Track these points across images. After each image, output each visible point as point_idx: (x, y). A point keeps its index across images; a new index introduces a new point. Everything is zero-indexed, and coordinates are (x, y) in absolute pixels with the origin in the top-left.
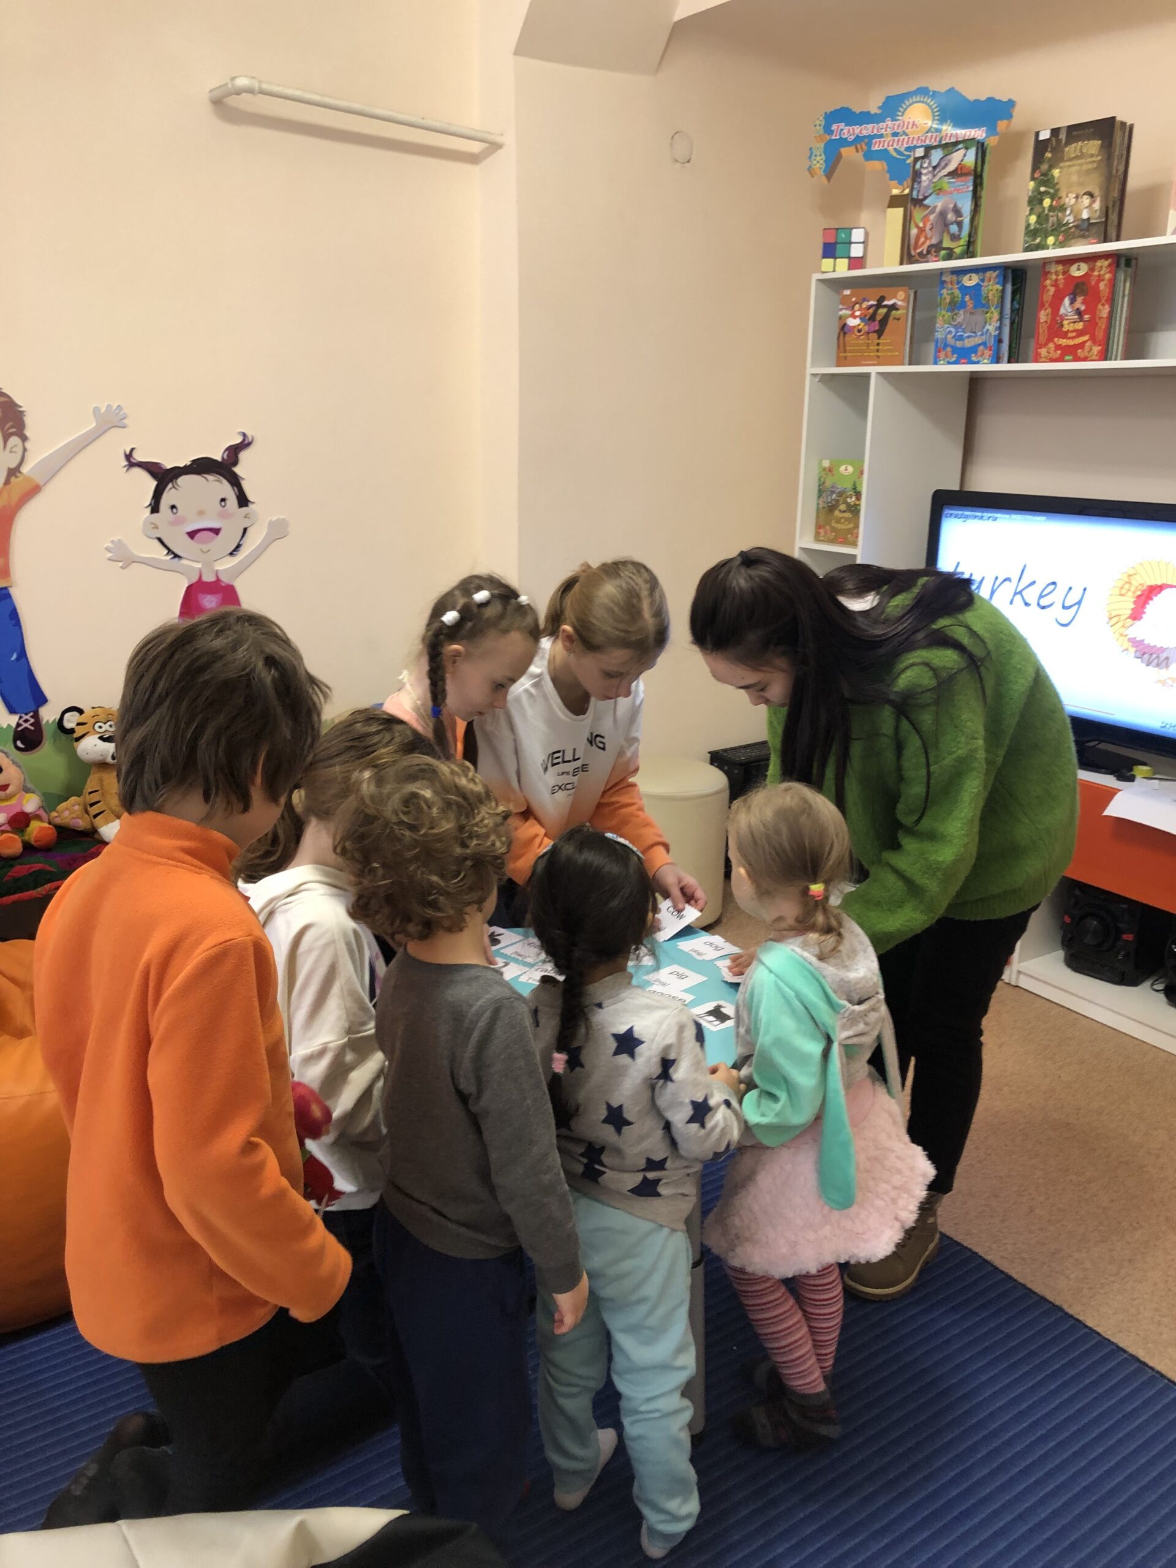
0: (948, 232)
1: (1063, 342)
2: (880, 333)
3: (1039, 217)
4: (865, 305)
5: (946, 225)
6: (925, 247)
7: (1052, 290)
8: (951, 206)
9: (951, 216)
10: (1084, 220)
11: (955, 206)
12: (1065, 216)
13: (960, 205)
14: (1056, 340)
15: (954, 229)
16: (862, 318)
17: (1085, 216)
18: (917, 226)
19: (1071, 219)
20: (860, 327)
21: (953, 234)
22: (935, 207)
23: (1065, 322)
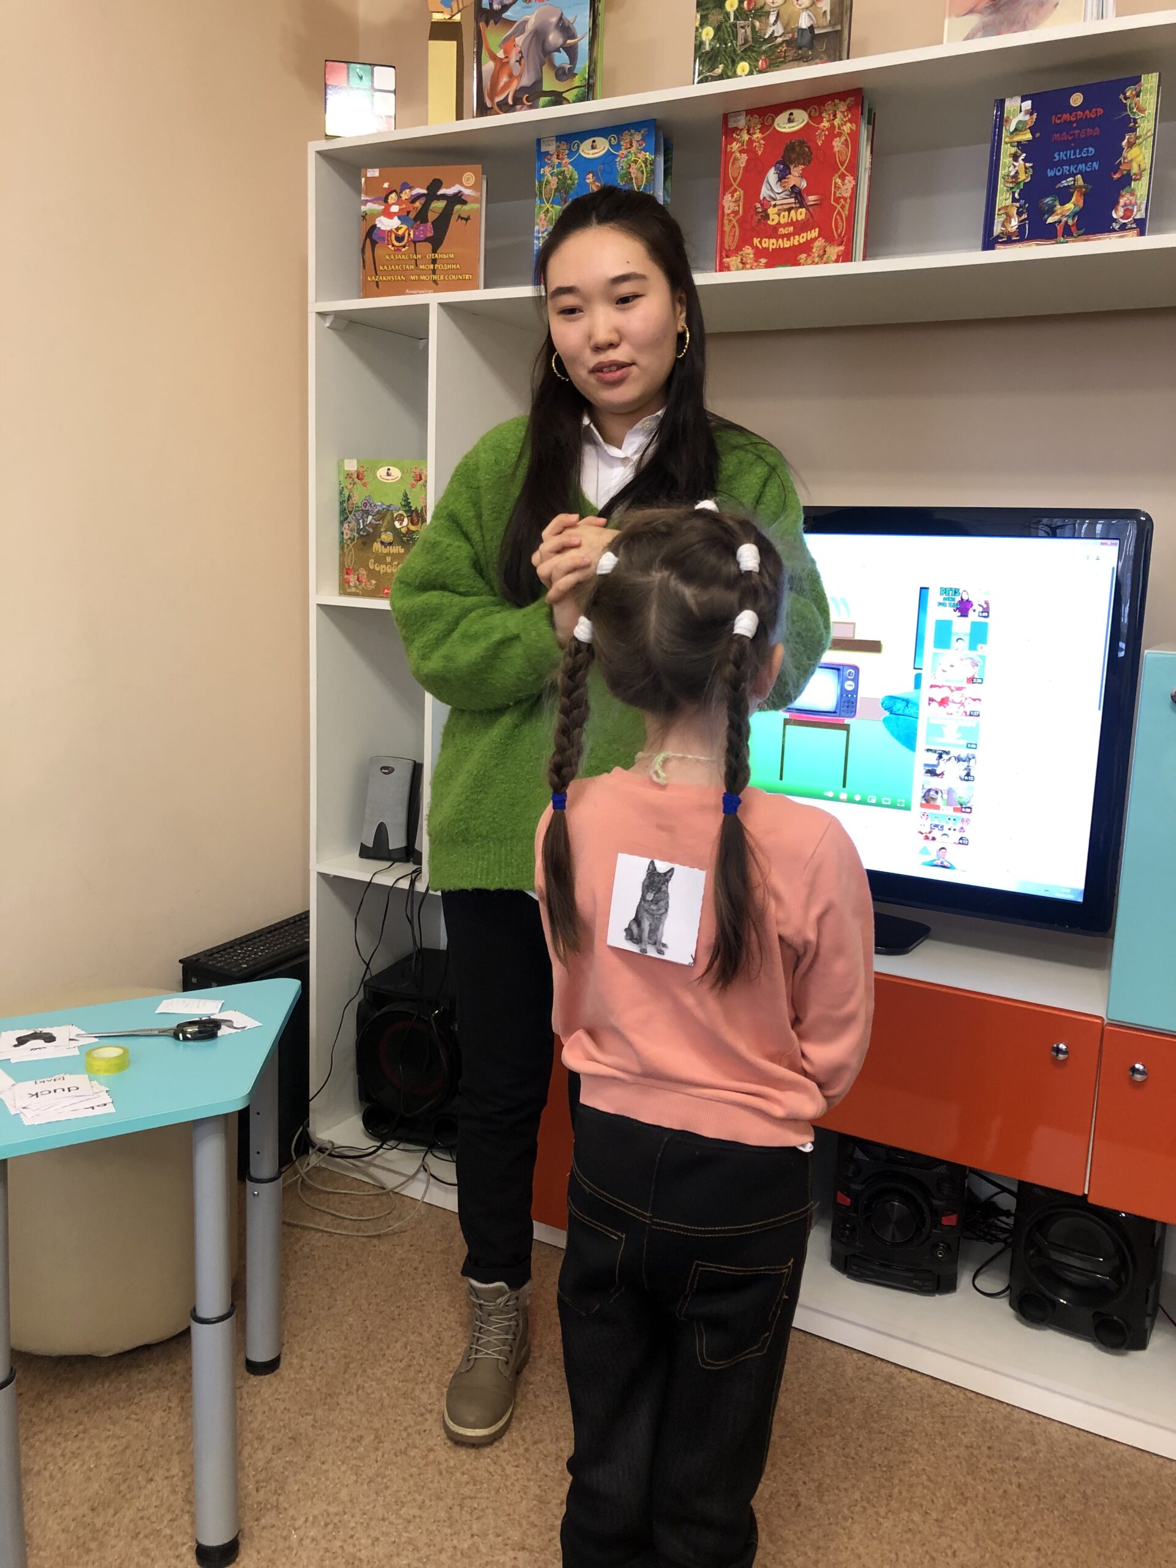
0: (552, 65)
1: (770, 244)
2: (436, 242)
3: (718, 29)
4: (406, 195)
5: (546, 54)
6: (511, 91)
7: (744, 158)
8: (554, 20)
9: (554, 38)
10: (801, 31)
11: (561, 19)
12: (767, 25)
13: (569, 17)
14: (756, 241)
15: (561, 59)
16: (403, 217)
17: (804, 22)
18: (494, 57)
19: (779, 30)
20: (400, 232)
21: (562, 68)
22: (526, 22)
23: (771, 211)
